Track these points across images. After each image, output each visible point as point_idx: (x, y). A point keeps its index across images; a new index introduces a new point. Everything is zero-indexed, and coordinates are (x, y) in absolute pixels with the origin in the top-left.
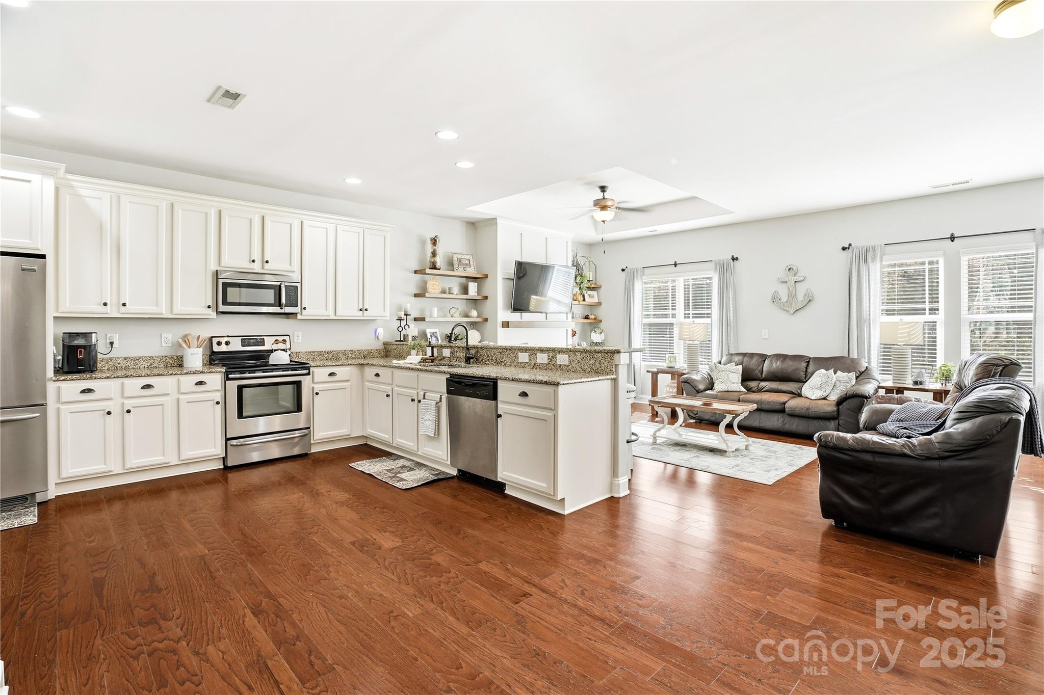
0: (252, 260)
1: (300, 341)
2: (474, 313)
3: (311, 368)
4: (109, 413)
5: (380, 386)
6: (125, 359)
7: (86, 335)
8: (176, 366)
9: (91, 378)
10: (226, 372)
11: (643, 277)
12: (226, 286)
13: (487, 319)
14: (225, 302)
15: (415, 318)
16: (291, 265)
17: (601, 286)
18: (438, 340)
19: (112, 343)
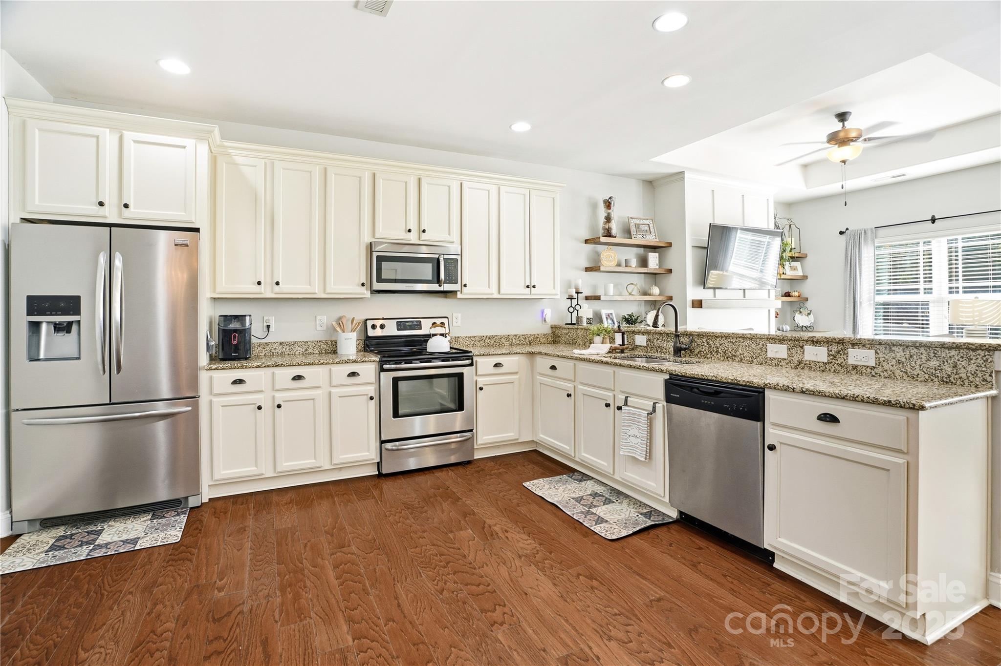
0: (408, 229)
1: (459, 324)
2: (656, 290)
3: (474, 357)
4: (260, 408)
5: (558, 382)
6: (281, 344)
7: (240, 318)
8: (330, 353)
9: (242, 367)
10: (380, 361)
11: (876, 240)
12: (380, 259)
13: (672, 297)
14: (380, 280)
15: (586, 296)
16: (449, 234)
17: (807, 254)
18: (614, 323)
19: (268, 327)
